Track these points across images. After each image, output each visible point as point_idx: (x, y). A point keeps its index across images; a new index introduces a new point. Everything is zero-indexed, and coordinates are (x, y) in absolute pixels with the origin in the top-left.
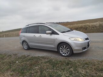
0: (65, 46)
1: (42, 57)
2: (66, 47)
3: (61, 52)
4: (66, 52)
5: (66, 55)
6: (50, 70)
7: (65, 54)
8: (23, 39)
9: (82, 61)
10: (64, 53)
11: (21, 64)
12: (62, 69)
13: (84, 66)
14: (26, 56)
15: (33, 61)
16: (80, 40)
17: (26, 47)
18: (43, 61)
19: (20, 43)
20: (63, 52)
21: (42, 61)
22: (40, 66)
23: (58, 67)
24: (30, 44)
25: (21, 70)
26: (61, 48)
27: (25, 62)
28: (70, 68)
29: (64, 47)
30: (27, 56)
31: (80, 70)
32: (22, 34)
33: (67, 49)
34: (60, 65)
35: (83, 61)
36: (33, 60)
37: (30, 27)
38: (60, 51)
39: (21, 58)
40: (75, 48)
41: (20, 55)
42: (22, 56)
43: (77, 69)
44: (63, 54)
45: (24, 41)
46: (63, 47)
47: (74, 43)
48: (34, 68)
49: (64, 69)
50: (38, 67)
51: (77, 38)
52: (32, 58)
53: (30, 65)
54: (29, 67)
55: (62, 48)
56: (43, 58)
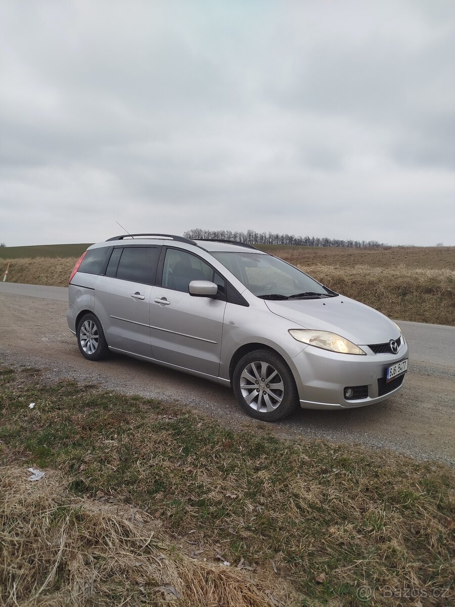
0: (265, 366)
1: (150, 402)
2: (269, 371)
3: (245, 394)
4: (266, 397)
5: (263, 411)
6: (167, 463)
7: (264, 404)
8: (84, 300)
9: (329, 448)
10: (255, 400)
11: (44, 417)
12: (221, 468)
13: (325, 472)
14: (81, 384)
15: (102, 411)
16: (341, 346)
17: (89, 346)
18: (152, 418)
19: (69, 319)
20: (255, 393)
21: (143, 418)
22: (126, 439)
23: (207, 456)
24: (112, 331)
25: (40, 442)
26: (245, 374)
27: (66, 412)
28: (257, 470)
29: (259, 372)
30: (86, 387)
31: (298, 485)
32: (81, 278)
33: (273, 381)
34: (217, 447)
35: (335, 451)
36: (106, 408)
37: (124, 248)
38: (242, 385)
39: (53, 391)
40: (308, 380)
41: (52, 379)
42: (60, 385)
43: (287, 475)
44: (253, 406)
45: (85, 315)
46: (259, 367)
47: (309, 356)
48: (97, 444)
49: (233, 467)
50: (120, 441)
51: (325, 337)
52: (105, 401)
53: (84, 428)
54: (77, 433)
55: (252, 373)
56: (155, 405)
